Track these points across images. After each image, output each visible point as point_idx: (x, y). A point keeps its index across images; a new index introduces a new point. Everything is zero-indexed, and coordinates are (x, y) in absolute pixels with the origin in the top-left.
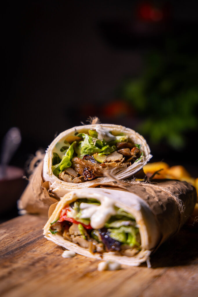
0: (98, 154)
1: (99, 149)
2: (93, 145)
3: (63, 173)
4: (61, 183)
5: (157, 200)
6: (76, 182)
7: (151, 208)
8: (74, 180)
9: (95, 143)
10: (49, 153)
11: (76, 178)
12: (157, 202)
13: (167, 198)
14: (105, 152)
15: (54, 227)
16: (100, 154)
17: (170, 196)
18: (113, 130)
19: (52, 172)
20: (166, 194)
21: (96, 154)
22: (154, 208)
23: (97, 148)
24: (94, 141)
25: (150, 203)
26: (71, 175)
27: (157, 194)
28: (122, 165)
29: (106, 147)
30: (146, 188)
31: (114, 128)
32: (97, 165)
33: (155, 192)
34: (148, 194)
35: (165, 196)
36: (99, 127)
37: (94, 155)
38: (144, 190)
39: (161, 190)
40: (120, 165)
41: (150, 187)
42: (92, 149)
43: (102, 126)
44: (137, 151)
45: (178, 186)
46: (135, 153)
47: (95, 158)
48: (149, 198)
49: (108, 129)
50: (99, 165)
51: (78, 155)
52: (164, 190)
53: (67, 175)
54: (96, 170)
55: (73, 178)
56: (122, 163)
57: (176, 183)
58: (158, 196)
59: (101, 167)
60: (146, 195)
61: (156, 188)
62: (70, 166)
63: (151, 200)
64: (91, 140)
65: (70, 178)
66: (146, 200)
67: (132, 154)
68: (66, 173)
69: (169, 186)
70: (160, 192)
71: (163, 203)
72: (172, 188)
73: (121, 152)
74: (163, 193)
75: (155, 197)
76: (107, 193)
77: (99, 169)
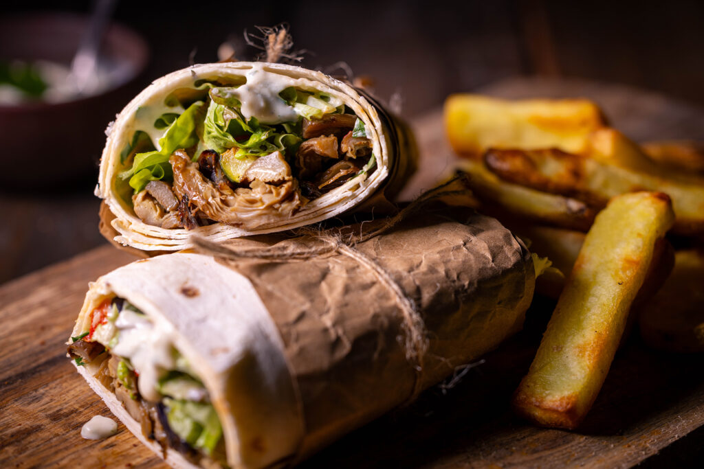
0: (235, 154)
1: (235, 142)
2: (221, 128)
3: (141, 196)
4: (131, 224)
5: (329, 323)
6: (166, 226)
7: (288, 354)
8: (166, 216)
9: (228, 123)
11: (171, 213)
12: (326, 330)
13: (372, 311)
14: (252, 152)
16: (240, 153)
17: (392, 302)
18: (296, 83)
19: (110, 192)
20: (384, 296)
21: (232, 150)
22: (302, 351)
23: (231, 138)
24: (227, 116)
25: (293, 336)
26: (160, 202)
27: (348, 298)
28: (279, 208)
29: (257, 140)
30: (332, 271)
31: (300, 80)
32: (209, 194)
33: (347, 290)
34: (312, 301)
35: (372, 304)
36: (256, 71)
37: (226, 154)
38: (314, 280)
39: (375, 279)
40: (271, 207)
41: (351, 264)
42: (221, 139)
43: (267, 70)
44: (358, 143)
45: (456, 260)
46: (353, 146)
47: (224, 163)
48: (302, 317)
49: (281, 82)
50: (217, 194)
51: (200, 142)
52: (383, 283)
53: (148, 203)
54: (201, 209)
55: (164, 212)
56: (281, 202)
57: (462, 242)
58: (346, 305)
59: (218, 200)
60: (303, 304)
61: (366, 272)
62: (162, 177)
63: (304, 326)
64: (221, 112)
65: (156, 211)
66: (287, 324)
67: (344, 147)
68: (148, 196)
69: (423, 258)
70: (366, 287)
71: (345, 333)
72: (423, 268)
73: (311, 148)
74: (373, 290)
75: (328, 311)
76: (188, 292)
77: (208, 209)
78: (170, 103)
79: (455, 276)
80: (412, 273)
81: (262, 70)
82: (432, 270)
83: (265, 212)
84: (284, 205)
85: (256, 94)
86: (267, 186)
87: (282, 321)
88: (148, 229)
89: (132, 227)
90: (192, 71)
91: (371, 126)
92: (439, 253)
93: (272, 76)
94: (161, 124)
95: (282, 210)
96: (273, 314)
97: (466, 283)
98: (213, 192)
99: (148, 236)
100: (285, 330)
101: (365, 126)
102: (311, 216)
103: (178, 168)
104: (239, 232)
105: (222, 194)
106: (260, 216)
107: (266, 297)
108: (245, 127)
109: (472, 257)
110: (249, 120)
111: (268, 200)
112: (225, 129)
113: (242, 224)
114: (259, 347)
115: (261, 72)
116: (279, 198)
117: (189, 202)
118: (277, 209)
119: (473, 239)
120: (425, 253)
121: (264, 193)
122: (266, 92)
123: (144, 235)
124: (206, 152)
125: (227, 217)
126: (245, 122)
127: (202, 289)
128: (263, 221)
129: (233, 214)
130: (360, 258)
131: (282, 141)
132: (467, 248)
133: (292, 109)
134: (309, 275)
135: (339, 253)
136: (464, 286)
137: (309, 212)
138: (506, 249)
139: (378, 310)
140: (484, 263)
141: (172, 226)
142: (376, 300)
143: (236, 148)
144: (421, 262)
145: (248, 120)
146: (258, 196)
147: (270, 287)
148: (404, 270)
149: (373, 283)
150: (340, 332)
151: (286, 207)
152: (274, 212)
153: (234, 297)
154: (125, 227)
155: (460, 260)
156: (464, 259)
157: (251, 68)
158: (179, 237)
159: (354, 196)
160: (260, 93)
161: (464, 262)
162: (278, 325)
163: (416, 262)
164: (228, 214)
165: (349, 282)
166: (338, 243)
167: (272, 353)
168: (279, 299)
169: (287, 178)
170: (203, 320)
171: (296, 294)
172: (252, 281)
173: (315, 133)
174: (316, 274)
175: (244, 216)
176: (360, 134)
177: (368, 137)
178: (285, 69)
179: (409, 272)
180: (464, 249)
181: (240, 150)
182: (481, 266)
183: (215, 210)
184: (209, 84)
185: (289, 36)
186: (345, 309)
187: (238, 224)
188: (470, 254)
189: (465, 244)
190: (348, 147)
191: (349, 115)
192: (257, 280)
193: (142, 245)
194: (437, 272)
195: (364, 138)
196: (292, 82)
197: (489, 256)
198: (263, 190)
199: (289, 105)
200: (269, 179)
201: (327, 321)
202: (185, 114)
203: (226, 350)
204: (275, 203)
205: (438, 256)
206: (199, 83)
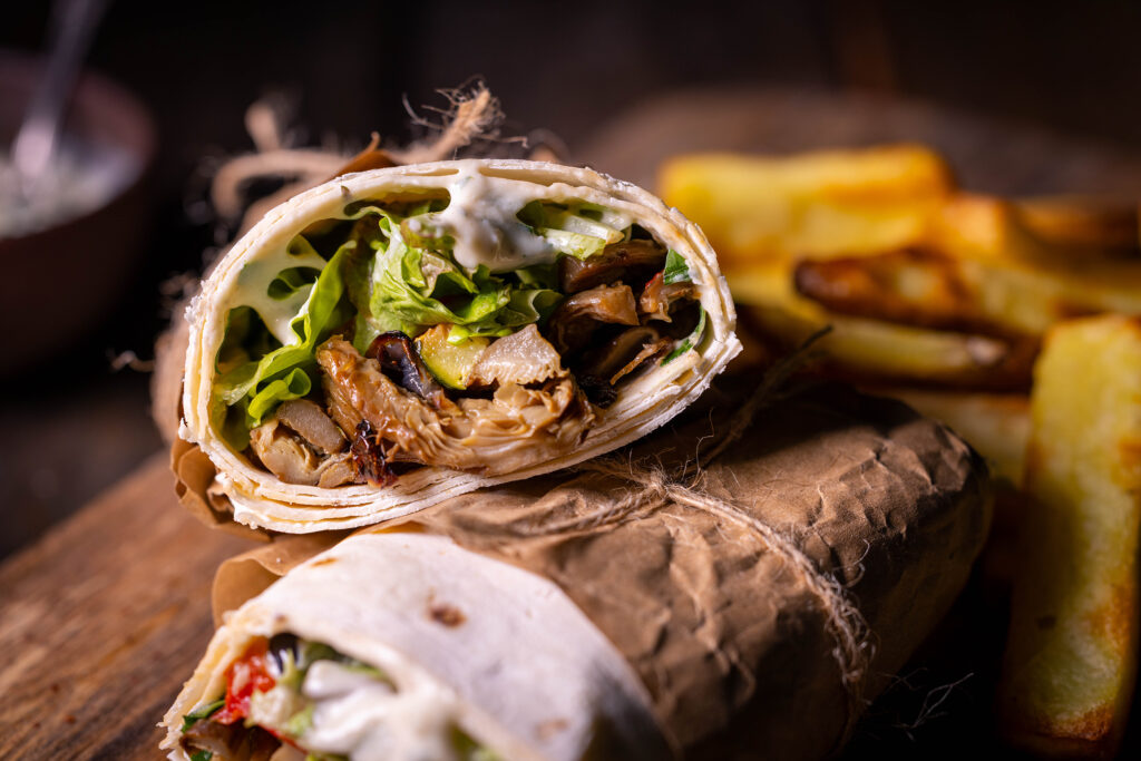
0: (446, 335)
1: (451, 314)
2: (418, 290)
3: (268, 430)
4: (256, 485)
5: (711, 644)
6: (329, 483)
8: (323, 465)
9: (432, 282)
10: (199, 321)
11: (334, 458)
12: (710, 657)
13: (773, 610)
14: (481, 331)
15: (200, 743)
16: (456, 336)
17: (799, 586)
18: (547, 193)
19: (210, 430)
21: (439, 329)
22: (682, 703)
23: (441, 309)
24: (429, 267)
25: (661, 678)
26: (309, 440)
27: (726, 588)
28: (557, 430)
29: (493, 309)
30: (679, 542)
31: (554, 186)
32: (416, 418)
33: (720, 574)
34: (670, 604)
35: (769, 595)
36: (469, 178)
37: (428, 337)
38: (657, 564)
39: (758, 547)
40: (543, 432)
41: (705, 522)
42: (419, 311)
43: (486, 173)
44: (674, 293)
45: (877, 487)
46: (666, 300)
47: (428, 355)
48: (663, 638)
49: (518, 193)
50: (433, 416)
51: (359, 316)
52: (776, 550)
53: (286, 444)
54: (405, 447)
55: (318, 457)
56: (560, 421)
57: (872, 455)
58: (729, 603)
59: (436, 426)
60: (657, 613)
61: (737, 533)
62: (306, 392)
63: (673, 656)
64: (417, 261)
65: (304, 457)
66: (645, 657)
67: (649, 304)
68: (283, 431)
69: (821, 494)
70: (748, 563)
71: (741, 656)
72: (829, 514)
73: (586, 311)
74: (762, 568)
75: (703, 621)
76: (446, 617)
77: (421, 447)
78: (294, 250)
79: (883, 519)
80: (815, 525)
81: (479, 175)
82: (844, 515)
83: (532, 442)
84: (567, 425)
85: (478, 220)
86: (531, 392)
87: (635, 651)
88: (294, 492)
89: (260, 491)
90: (343, 187)
91: (699, 263)
92: (842, 479)
93: (499, 183)
94: (279, 289)
95: (563, 435)
96: (616, 639)
97: (904, 530)
98: (422, 413)
99: (295, 505)
100: (645, 667)
101: (687, 263)
102: (606, 437)
103: (346, 375)
104: (474, 483)
105: (441, 417)
106: (521, 450)
107: (592, 608)
108: (468, 286)
109: (898, 480)
110: (475, 271)
111: (538, 417)
112: (428, 292)
113: (485, 467)
114: (612, 708)
115: (478, 178)
116: (558, 415)
117: (378, 436)
118: (554, 435)
119: (888, 444)
120: (819, 483)
121: (525, 407)
122: (493, 213)
123: (287, 504)
124: (384, 337)
125: (457, 458)
126: (465, 275)
127: (465, 607)
128: (529, 459)
129: (469, 452)
130: (716, 507)
131: (535, 303)
132: (883, 464)
133: (545, 242)
134: (644, 553)
135: (670, 502)
136: (901, 535)
137: (602, 430)
138: (946, 455)
139: (782, 604)
140: (921, 489)
141: (341, 481)
142: (772, 587)
143: (447, 325)
144: (821, 500)
145: (472, 272)
146: (513, 413)
147: (590, 588)
148: (800, 521)
149: (759, 554)
150: (734, 657)
151: (570, 429)
152: (549, 440)
153: (528, 614)
154: (246, 492)
155: (883, 488)
156: (887, 486)
157: (456, 172)
158: (356, 501)
159: (683, 394)
160: (485, 218)
161: (889, 491)
162: (630, 660)
163: (812, 503)
164: (458, 451)
165: (717, 558)
166: (665, 483)
167: (634, 716)
168: (614, 609)
169: (561, 374)
170: (494, 670)
171: (639, 596)
172: (555, 580)
173: (589, 283)
174: (655, 551)
175: (491, 453)
176: (677, 278)
177: (695, 281)
178: (521, 168)
179: (810, 524)
180: (880, 466)
181: (454, 327)
182: (918, 494)
183: (434, 448)
184: (375, 209)
185: (494, 100)
186: (728, 611)
187: (476, 468)
188: (893, 475)
189: (878, 458)
190: (655, 304)
191: (642, 241)
192: (563, 578)
193: (288, 524)
194: (854, 517)
195: (689, 284)
196: (539, 192)
197: (925, 475)
198: (522, 402)
199: (538, 235)
200: (528, 378)
201: (708, 638)
202: (328, 268)
203: (561, 725)
204: (550, 424)
205: (843, 485)
206: (353, 207)
